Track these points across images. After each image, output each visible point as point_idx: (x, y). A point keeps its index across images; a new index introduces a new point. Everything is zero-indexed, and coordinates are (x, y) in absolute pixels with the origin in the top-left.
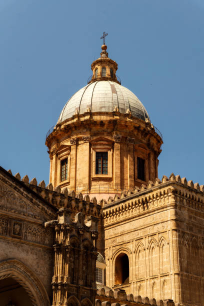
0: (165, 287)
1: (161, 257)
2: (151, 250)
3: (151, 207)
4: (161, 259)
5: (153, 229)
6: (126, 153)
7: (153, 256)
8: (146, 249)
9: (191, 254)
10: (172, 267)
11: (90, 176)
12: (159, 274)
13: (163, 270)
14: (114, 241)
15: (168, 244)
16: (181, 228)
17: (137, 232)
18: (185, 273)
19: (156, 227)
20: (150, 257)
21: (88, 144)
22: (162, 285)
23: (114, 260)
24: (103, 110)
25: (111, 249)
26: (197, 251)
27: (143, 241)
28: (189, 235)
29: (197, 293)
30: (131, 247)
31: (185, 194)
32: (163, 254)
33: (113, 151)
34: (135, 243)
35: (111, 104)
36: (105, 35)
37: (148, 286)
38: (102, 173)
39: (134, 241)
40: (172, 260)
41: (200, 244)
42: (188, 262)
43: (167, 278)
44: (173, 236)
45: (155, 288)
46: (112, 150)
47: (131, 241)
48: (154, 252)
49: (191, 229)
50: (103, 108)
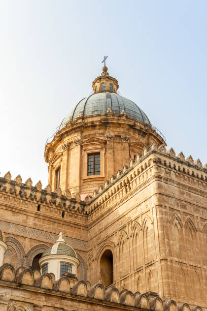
0: (152, 280)
1: (145, 243)
2: (135, 238)
3: (134, 186)
4: (145, 245)
5: (136, 211)
6: (120, 151)
7: (137, 245)
8: (130, 238)
9: (185, 237)
10: (158, 252)
11: (81, 178)
12: (144, 265)
13: (148, 259)
14: (99, 238)
15: (153, 223)
16: (168, 204)
17: (120, 220)
18: (176, 259)
19: (139, 208)
20: (134, 246)
21: (79, 146)
22: (147, 278)
23: (99, 260)
24: (96, 113)
25: (96, 248)
26: (193, 234)
27: (126, 229)
28: (180, 213)
29: (197, 287)
30: (115, 240)
31: (172, 166)
32: (148, 238)
33: (106, 151)
34: (119, 233)
35: (104, 108)
36: (105, 58)
37: (133, 284)
38: (94, 174)
39: (118, 231)
40: (157, 242)
41: (198, 225)
42: (180, 246)
43: (152, 268)
44: (158, 213)
45: (140, 285)
46: (104, 149)
47: (115, 233)
48: (138, 240)
49: (184, 207)
50: (95, 112)
